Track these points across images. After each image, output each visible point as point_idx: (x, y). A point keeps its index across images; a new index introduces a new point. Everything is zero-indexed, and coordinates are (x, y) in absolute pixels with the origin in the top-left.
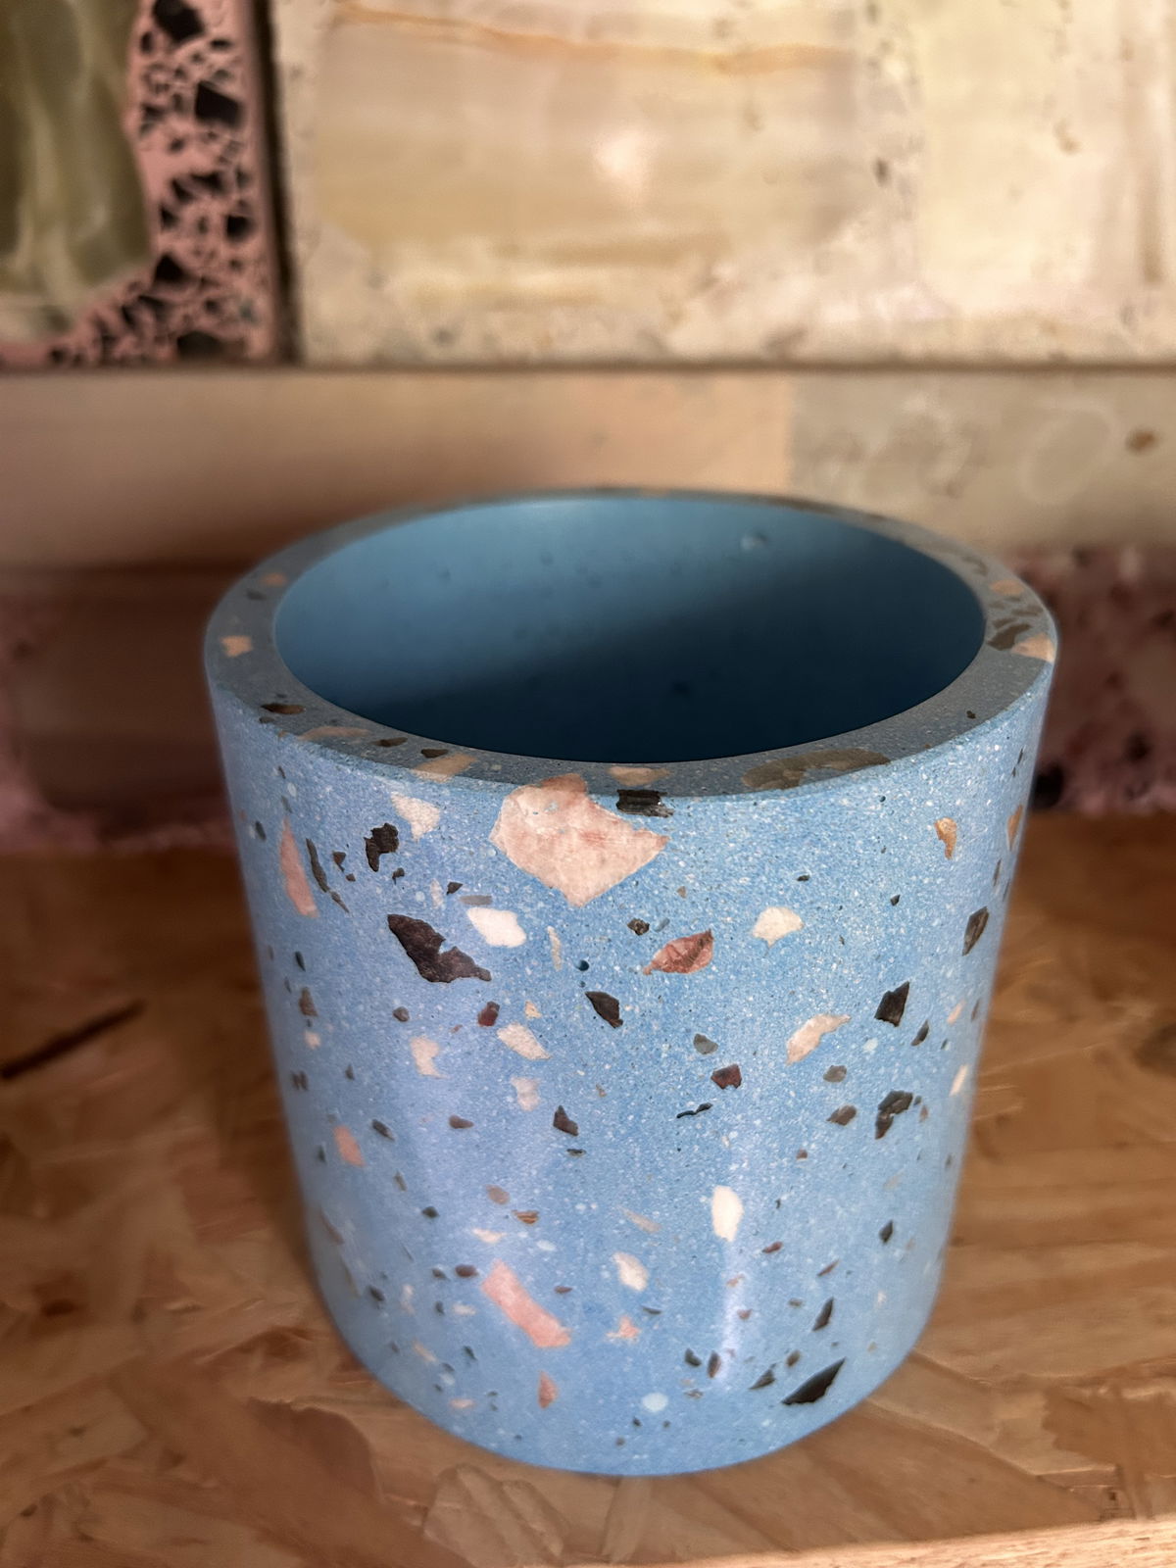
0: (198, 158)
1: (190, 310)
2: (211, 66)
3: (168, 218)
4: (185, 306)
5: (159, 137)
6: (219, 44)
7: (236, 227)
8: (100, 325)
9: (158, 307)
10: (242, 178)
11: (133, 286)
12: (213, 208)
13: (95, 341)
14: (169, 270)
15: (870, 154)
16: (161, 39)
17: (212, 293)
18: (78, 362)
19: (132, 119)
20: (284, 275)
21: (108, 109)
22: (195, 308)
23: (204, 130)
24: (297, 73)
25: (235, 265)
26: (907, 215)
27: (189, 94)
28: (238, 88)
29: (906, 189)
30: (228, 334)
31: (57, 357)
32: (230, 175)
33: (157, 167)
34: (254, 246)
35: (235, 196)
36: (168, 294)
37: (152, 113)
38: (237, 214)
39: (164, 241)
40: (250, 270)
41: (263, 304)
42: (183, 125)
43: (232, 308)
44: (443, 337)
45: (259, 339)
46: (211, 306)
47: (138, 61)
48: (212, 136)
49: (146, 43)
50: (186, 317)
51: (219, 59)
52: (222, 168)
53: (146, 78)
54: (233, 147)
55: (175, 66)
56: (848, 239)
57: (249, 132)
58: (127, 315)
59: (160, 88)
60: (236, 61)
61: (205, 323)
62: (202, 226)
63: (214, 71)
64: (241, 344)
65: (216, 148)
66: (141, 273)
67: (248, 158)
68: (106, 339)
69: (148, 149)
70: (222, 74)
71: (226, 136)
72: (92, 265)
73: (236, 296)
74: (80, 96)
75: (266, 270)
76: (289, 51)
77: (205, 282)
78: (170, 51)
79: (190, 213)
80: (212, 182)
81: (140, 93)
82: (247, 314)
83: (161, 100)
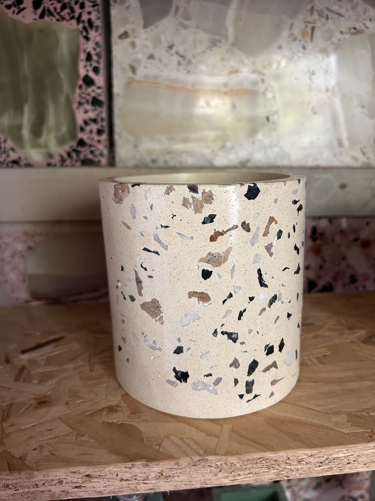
0: (91, 115)
1: (86, 153)
2: (96, 93)
3: (82, 129)
4: (85, 152)
5: (82, 110)
6: (99, 88)
7: (100, 132)
8: (61, 156)
9: (77, 152)
10: (102, 120)
11: (71, 147)
12: (94, 127)
13: (59, 161)
14: (81, 143)
15: (265, 115)
16: (84, 86)
17: (92, 149)
18: (55, 166)
19: (75, 105)
20: (111, 144)
21: (69, 102)
22: (88, 152)
23: (93, 108)
24: (118, 95)
25: (99, 141)
26: (275, 130)
27: (90, 100)
28: (103, 98)
29: (274, 123)
30: (96, 159)
31: (49, 165)
32: (99, 119)
33: (80, 117)
34: (104, 137)
35: (100, 124)
36: (80, 149)
37: (80, 104)
38: (101, 128)
39: (81, 135)
40: (103, 142)
41: (105, 152)
42: (88, 107)
43: (97, 153)
44: (154, 161)
45: (104, 161)
46: (92, 152)
47: (78, 91)
48: (96, 110)
49: (80, 87)
50: (85, 155)
51: (99, 91)
52: (97, 117)
53: (80, 96)
54: (101, 112)
55: (87, 93)
56: (260, 136)
57: (104, 109)
58: (69, 155)
59: (83, 98)
60: (103, 92)
61: (90, 156)
62: (91, 132)
63: (97, 94)
64: (99, 162)
65: (96, 112)
66: (74, 144)
67: (104, 115)
68: (63, 160)
69: (79, 113)
70: (99, 95)
71: (99, 109)
72: (61, 141)
73: (98, 149)
74: (62, 99)
75: (106, 143)
76: (117, 89)
77: (91, 146)
78: (86, 89)
79: (88, 128)
80: (95, 121)
81: (77, 98)
82: (101, 154)
83: (83, 101)
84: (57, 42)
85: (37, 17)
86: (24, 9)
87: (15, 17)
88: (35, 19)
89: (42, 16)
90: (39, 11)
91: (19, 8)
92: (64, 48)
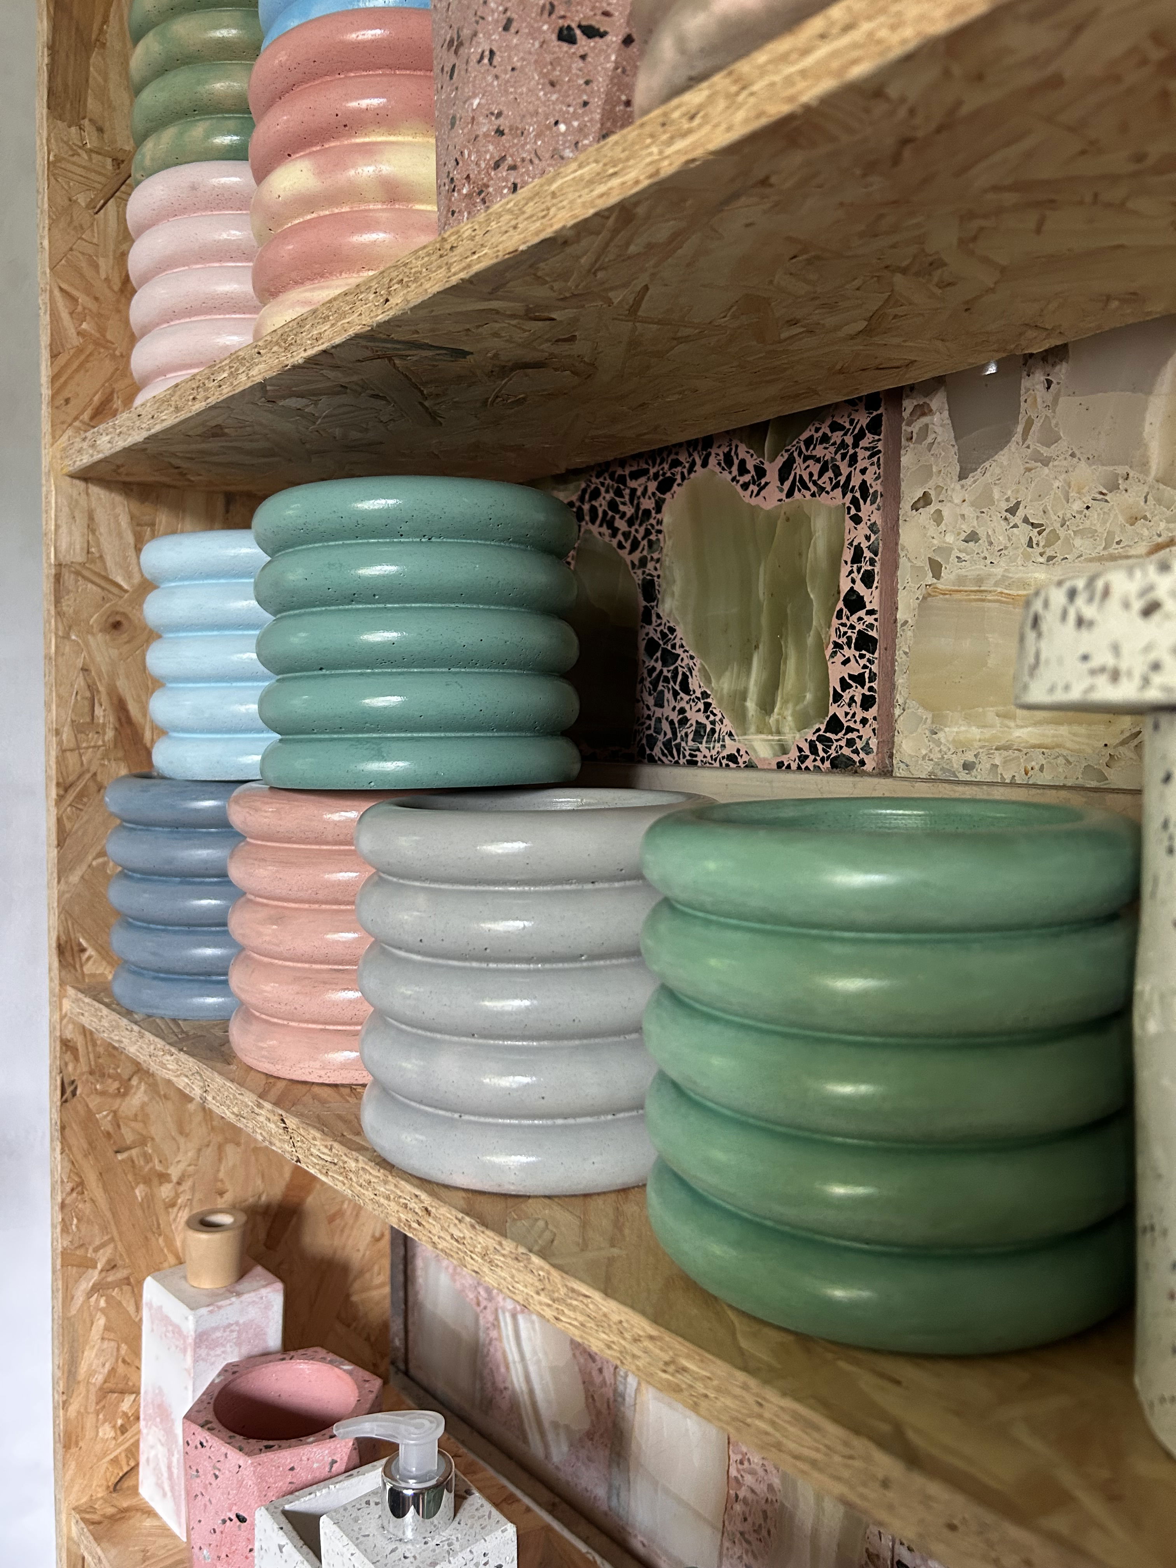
1: (840, 744)
2: (864, 623)
4: (838, 742)
6: (871, 612)
7: (867, 701)
8: (800, 750)
9: (826, 742)
10: (871, 676)
11: (817, 731)
12: (857, 692)
13: (796, 760)
14: (834, 725)
16: (846, 612)
17: (851, 736)
18: (788, 768)
19: (829, 650)
22: (843, 743)
23: (859, 653)
25: (864, 721)
27: (854, 636)
28: (877, 632)
30: (855, 758)
31: (779, 766)
32: (866, 675)
35: (867, 685)
36: (831, 735)
38: (867, 694)
39: (833, 709)
42: (850, 652)
43: (859, 744)
46: (850, 743)
47: (835, 623)
48: (862, 656)
49: (839, 616)
50: (837, 749)
51: (869, 619)
52: (864, 672)
53: (837, 630)
55: (850, 624)
57: (877, 654)
58: (812, 747)
59: (843, 635)
61: (847, 751)
62: (851, 701)
63: (867, 625)
64: (862, 764)
66: (822, 725)
67: (875, 666)
68: (803, 759)
69: (834, 665)
70: (871, 626)
72: (801, 721)
73: (861, 738)
74: (810, 640)
77: (850, 730)
78: (849, 617)
79: (846, 696)
80: (859, 679)
82: (867, 749)
83: (842, 640)
84: (810, 535)
85: (783, 496)
86: (767, 484)
87: (754, 501)
88: (780, 500)
89: (790, 494)
90: (787, 485)
91: (759, 485)
92: (820, 544)
